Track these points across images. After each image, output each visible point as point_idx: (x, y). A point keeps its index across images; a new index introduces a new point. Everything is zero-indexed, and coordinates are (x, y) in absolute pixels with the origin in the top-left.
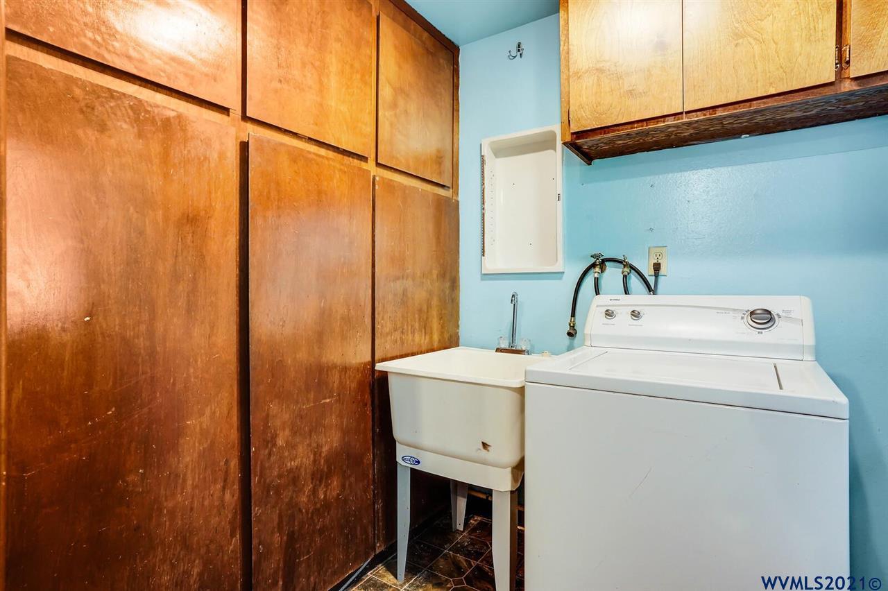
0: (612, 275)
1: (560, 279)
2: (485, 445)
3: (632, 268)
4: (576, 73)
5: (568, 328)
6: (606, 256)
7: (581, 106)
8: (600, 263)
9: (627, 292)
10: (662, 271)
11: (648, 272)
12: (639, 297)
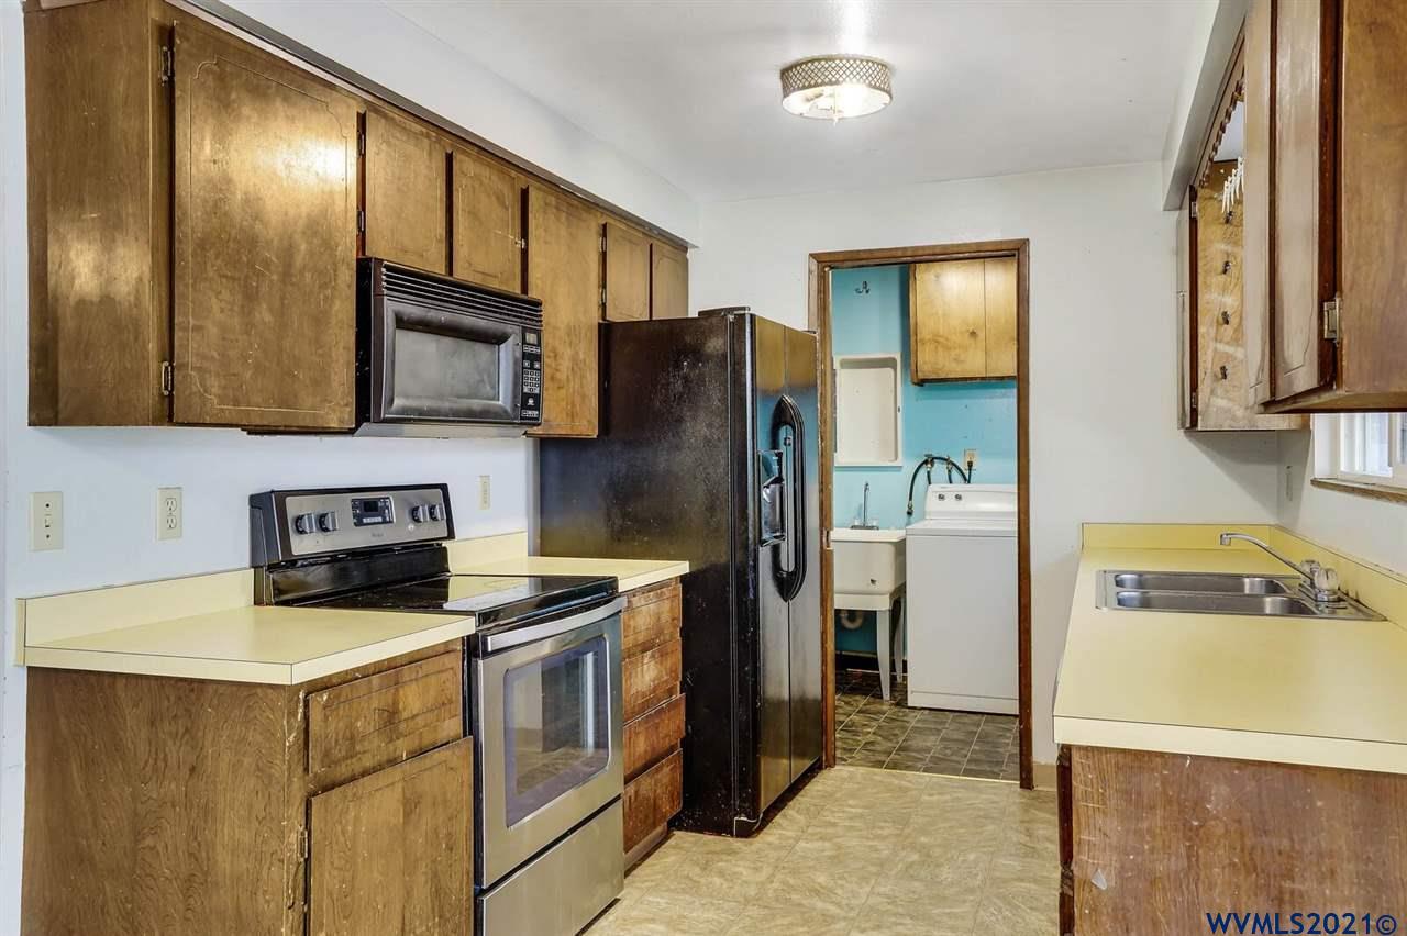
0: (939, 469)
1: (899, 471)
2: (873, 581)
3: (954, 464)
4: (921, 340)
5: (907, 509)
6: (936, 455)
7: (925, 363)
8: (930, 460)
9: (951, 482)
10: (973, 468)
11: (964, 467)
12: (959, 486)
